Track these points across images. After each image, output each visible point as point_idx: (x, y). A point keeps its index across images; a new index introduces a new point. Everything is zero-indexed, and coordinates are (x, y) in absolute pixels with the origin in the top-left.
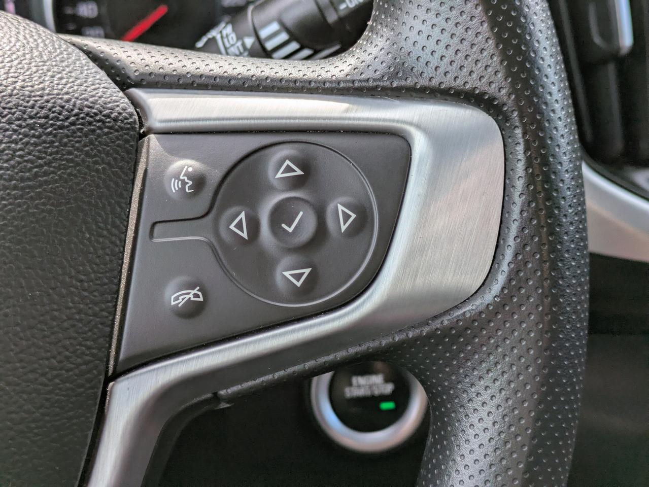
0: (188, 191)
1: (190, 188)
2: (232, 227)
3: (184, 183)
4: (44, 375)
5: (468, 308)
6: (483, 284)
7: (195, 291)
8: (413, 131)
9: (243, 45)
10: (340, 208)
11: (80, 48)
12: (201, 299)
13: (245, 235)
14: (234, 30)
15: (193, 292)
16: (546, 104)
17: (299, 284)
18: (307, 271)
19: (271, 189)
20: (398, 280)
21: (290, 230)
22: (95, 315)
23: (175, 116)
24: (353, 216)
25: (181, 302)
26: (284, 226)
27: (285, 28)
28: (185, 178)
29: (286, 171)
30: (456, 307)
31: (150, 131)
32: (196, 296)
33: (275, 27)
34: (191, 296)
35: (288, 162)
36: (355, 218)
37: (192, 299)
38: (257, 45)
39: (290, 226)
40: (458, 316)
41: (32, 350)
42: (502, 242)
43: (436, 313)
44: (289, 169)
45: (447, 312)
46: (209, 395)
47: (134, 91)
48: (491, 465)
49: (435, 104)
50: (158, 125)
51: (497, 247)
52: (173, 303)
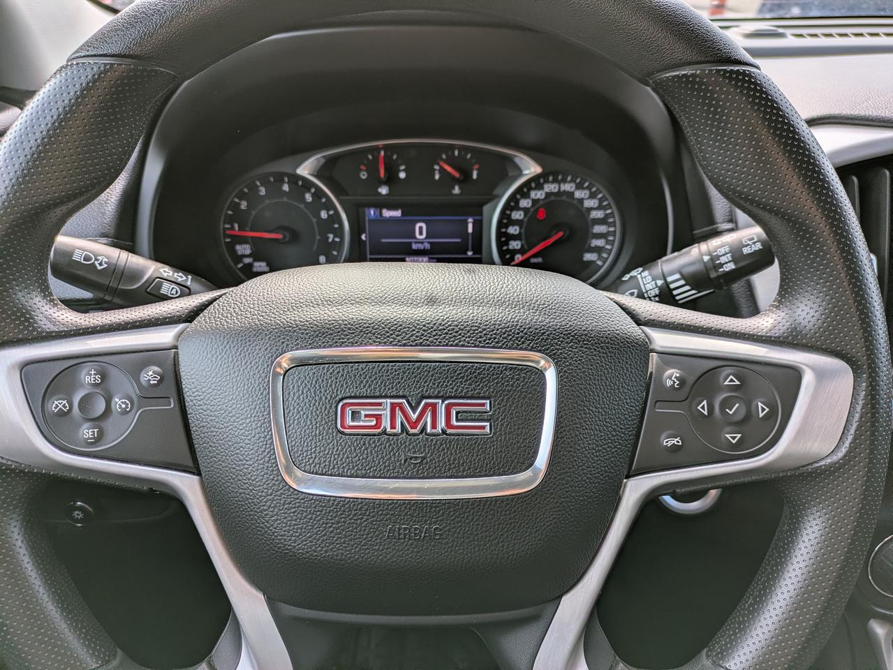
0: (676, 386)
1: (677, 385)
2: (699, 408)
3: (674, 382)
4: (602, 475)
5: (823, 463)
6: (832, 452)
7: (678, 439)
8: (804, 367)
9: (656, 283)
10: (760, 404)
11: (611, 299)
12: (680, 444)
13: (706, 413)
14: (650, 275)
15: (676, 440)
16: (878, 359)
17: (734, 442)
18: (739, 436)
19: (721, 389)
20: (789, 446)
21: (731, 413)
22: (626, 446)
23: (669, 345)
24: (767, 410)
25: (669, 444)
26: (727, 410)
27: (683, 277)
28: (675, 380)
29: (730, 381)
30: (816, 462)
31: (653, 351)
32: (678, 442)
33: (677, 276)
34: (675, 442)
35: (731, 377)
36: (768, 412)
37: (676, 443)
38: (665, 285)
39: (730, 410)
40: (817, 467)
41: (599, 462)
42: (846, 431)
43: (804, 464)
44: (731, 381)
45: (812, 464)
46: (671, 491)
47: (642, 327)
48: (818, 543)
49: (818, 354)
50: (658, 349)
51: (843, 433)
52: (665, 444)
